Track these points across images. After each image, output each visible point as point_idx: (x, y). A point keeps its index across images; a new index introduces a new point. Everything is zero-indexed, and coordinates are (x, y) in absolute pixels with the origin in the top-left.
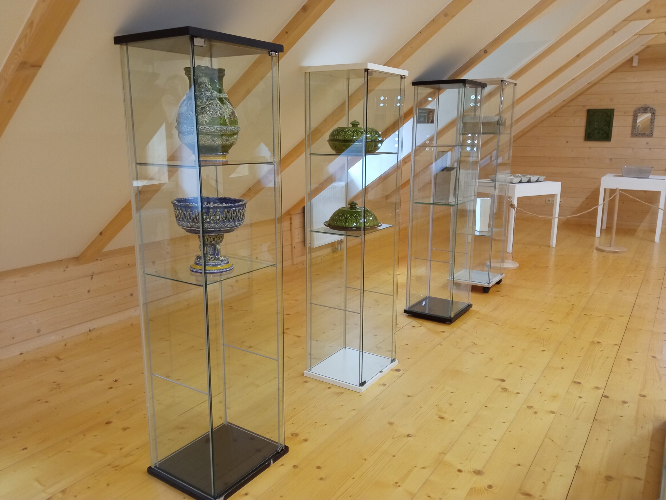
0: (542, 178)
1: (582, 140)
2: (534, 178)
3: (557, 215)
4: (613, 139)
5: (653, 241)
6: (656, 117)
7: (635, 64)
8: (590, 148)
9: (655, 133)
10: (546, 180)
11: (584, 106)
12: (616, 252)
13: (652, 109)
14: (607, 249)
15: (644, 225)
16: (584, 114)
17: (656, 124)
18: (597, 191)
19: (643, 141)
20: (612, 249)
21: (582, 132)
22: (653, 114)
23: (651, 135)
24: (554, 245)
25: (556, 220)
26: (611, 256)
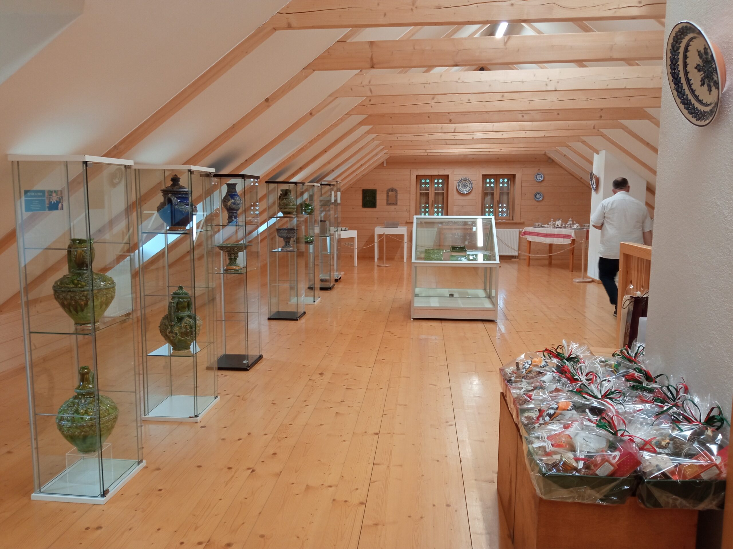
0: (347, 228)
1: (361, 207)
2: (344, 229)
3: (356, 247)
4: (377, 206)
5: (404, 262)
6: (398, 194)
7: (385, 165)
8: (366, 212)
9: (398, 203)
10: (349, 229)
11: (360, 188)
12: (387, 266)
13: (395, 190)
14: (382, 265)
15: (398, 255)
16: (361, 192)
17: (398, 198)
18: (373, 236)
19: (393, 207)
20: (385, 265)
21: (360, 202)
22: (397, 192)
23: (396, 204)
24: (356, 266)
25: (356, 249)
26: (385, 268)
